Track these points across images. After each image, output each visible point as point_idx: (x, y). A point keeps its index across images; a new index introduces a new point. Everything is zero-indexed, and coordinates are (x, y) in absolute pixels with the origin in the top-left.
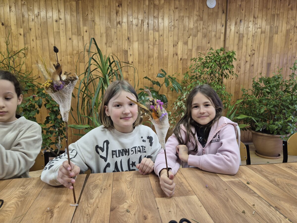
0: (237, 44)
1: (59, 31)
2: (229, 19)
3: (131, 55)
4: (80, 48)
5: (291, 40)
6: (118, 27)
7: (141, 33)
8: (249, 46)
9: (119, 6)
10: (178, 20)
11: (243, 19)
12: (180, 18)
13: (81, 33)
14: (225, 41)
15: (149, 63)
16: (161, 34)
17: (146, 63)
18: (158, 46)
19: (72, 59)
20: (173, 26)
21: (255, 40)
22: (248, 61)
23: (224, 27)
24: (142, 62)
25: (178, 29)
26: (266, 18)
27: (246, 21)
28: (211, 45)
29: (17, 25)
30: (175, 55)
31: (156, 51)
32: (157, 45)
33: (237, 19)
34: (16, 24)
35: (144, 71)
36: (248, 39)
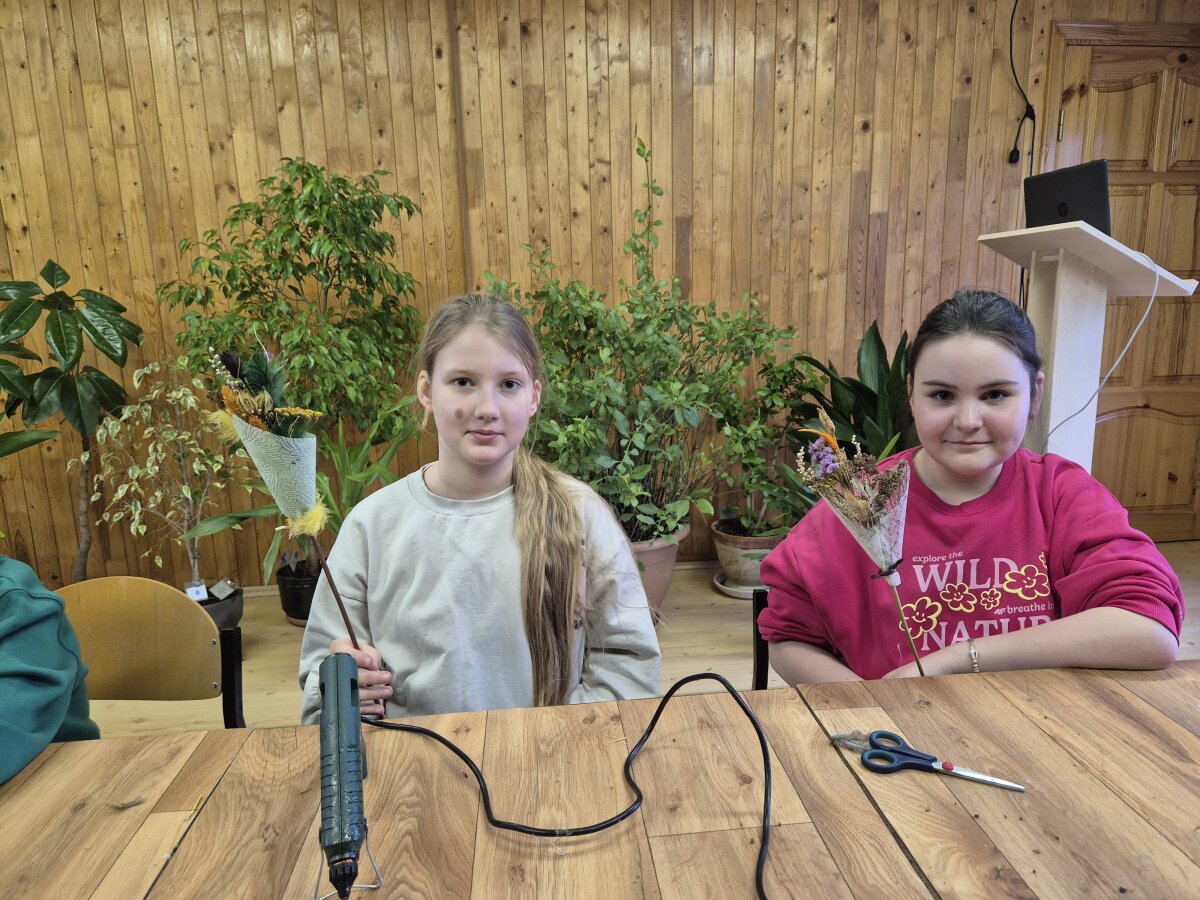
0: (517, 138)
2: (464, 20)
3: (13, 196)
5: (781, 110)
7: (45, 97)
8: (580, 145)
11: (532, 21)
12: (225, 24)
14: (457, 122)
15: (106, 227)
17: (91, 229)
18: (134, 151)
20: (194, 59)
21: (604, 112)
22: (579, 209)
23: (445, 58)
24: (72, 228)
26: (646, 11)
27: (548, 26)
28: (393, 144)
30: (224, 191)
31: (129, 174)
32: (129, 146)
33: (506, 19)
35: (86, 267)
36: (569, 110)
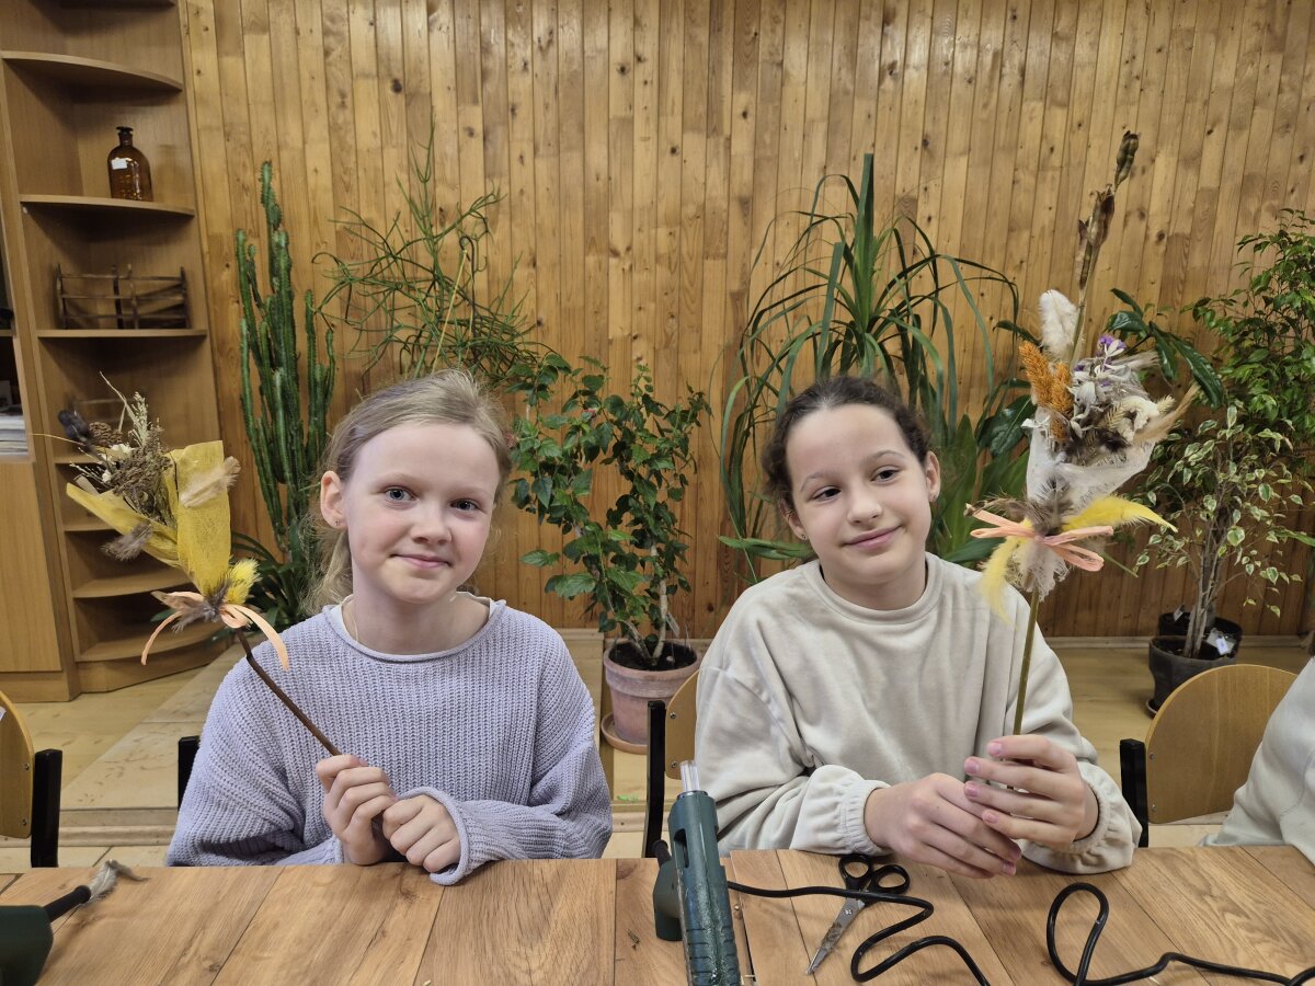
1: (629, 113)
3: (930, 217)
4: (714, 193)
6: (884, 91)
7: (984, 115)
10: (1165, 51)
12: (1175, 41)
13: (720, 120)
15: (1011, 254)
16: (1077, 118)
17: (996, 254)
18: (1057, 174)
19: (675, 244)
20: (1137, 78)
25: (1163, 92)
29: (456, 89)
30: (1134, 219)
31: (1048, 197)
32: (1054, 168)
34: (452, 87)
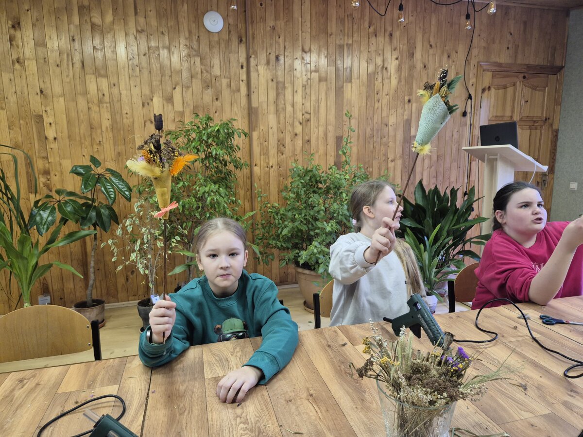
0: (273, 103)
2: (253, 54)
3: (50, 124)
5: (377, 94)
6: (16, 69)
7: (68, 80)
8: (298, 106)
9: (13, 27)
10: (147, 55)
11: (281, 54)
14: (249, 96)
15: (94, 138)
16: (112, 82)
17: (87, 139)
18: (108, 105)
20: (137, 66)
21: (308, 93)
22: (298, 133)
23: (245, 69)
24: (78, 138)
25: (150, 72)
26: (326, 53)
27: (287, 57)
28: (222, 104)
30: (148, 123)
31: (106, 115)
32: (106, 103)
33: (270, 54)
35: (84, 156)
36: (294, 92)
